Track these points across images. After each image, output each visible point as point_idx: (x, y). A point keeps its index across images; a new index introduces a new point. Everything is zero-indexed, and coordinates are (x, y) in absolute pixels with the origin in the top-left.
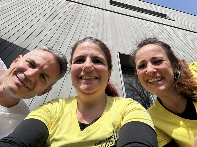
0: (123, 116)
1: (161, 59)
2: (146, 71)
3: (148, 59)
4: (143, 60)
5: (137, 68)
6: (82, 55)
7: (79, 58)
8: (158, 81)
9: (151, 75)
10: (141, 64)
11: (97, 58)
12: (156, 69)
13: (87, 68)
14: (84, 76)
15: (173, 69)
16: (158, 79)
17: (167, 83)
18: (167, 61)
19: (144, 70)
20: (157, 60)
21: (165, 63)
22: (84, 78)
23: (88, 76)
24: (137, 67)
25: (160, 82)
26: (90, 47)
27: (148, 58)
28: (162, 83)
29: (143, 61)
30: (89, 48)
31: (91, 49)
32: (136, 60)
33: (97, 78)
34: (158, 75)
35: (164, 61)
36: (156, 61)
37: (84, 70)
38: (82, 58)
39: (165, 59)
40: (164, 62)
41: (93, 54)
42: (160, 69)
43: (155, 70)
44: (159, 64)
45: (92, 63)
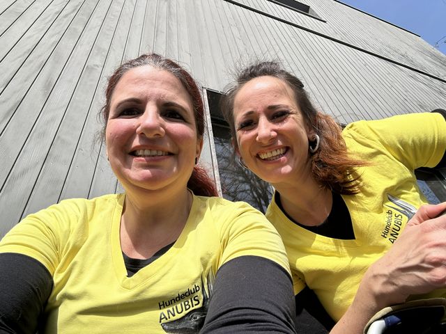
0: (225, 240)
1: (286, 109)
2: (257, 135)
3: (260, 109)
4: (250, 110)
5: (236, 129)
6: (137, 97)
7: (127, 103)
8: (280, 156)
9: (266, 143)
10: (245, 120)
11: (172, 107)
12: (275, 131)
13: (149, 129)
14: (140, 150)
15: (306, 131)
16: (279, 152)
17: (296, 159)
18: (296, 114)
19: (252, 133)
20: (278, 112)
21: (293, 118)
22: (140, 153)
23: (150, 150)
24: (237, 126)
25: (283, 158)
26: (155, 80)
27: (260, 106)
28: (286, 160)
29: (250, 113)
30: (154, 82)
31: (158, 83)
32: (235, 111)
33: (170, 154)
34: (280, 143)
35: (292, 113)
36: (277, 115)
37: (142, 135)
38: (134, 103)
39: (294, 111)
40: (292, 116)
41: (164, 96)
42: (284, 130)
43: (274, 134)
44: (282, 121)
45: (160, 118)
